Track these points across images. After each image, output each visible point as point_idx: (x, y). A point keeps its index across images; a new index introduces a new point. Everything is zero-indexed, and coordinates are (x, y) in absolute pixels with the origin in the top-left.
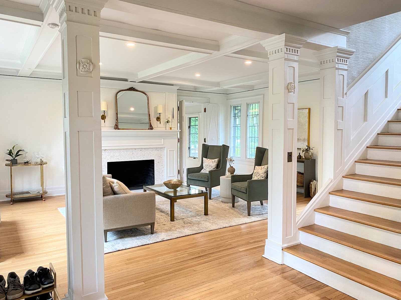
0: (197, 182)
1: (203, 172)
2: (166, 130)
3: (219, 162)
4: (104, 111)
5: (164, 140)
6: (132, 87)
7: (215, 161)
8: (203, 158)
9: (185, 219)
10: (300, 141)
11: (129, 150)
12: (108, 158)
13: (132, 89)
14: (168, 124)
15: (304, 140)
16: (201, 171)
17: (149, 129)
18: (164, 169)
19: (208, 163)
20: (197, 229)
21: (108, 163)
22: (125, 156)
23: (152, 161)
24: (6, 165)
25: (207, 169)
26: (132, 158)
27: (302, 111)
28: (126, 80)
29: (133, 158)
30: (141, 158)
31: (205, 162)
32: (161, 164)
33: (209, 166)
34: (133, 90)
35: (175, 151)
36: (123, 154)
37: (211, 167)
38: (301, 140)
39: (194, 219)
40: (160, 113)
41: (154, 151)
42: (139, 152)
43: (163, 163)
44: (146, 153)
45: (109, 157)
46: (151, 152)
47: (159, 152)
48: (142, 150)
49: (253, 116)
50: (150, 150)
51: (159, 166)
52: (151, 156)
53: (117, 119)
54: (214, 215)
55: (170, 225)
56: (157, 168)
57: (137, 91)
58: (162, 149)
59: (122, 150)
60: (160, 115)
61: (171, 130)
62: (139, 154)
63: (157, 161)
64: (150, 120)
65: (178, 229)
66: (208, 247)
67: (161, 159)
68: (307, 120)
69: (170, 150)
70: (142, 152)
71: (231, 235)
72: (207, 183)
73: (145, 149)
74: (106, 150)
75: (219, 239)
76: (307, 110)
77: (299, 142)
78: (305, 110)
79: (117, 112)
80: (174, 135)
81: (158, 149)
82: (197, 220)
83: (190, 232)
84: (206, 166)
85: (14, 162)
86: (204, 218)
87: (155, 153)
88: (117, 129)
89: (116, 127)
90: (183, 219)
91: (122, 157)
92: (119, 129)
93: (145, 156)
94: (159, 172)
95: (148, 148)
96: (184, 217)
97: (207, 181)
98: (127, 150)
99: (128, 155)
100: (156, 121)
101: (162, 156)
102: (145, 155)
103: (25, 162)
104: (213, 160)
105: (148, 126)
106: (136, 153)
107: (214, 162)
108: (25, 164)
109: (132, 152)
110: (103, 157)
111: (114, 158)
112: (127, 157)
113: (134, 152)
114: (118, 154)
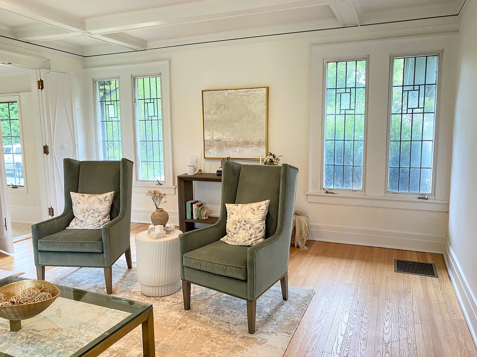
0: (69, 256)
1: (78, 227)
3: (116, 198)
7: (106, 197)
8: (71, 193)
10: (251, 147)
15: (259, 144)
16: (68, 226)
19: (87, 205)
25: (88, 220)
27: (254, 92)
31: (79, 203)
33: (92, 211)
37: (97, 214)
38: (252, 144)
49: (146, 101)
68: (265, 107)
72: (101, 256)
76: (264, 91)
77: (249, 147)
78: (260, 91)
84: (83, 211)
97: (100, 251)
104: (102, 197)
107: (103, 200)
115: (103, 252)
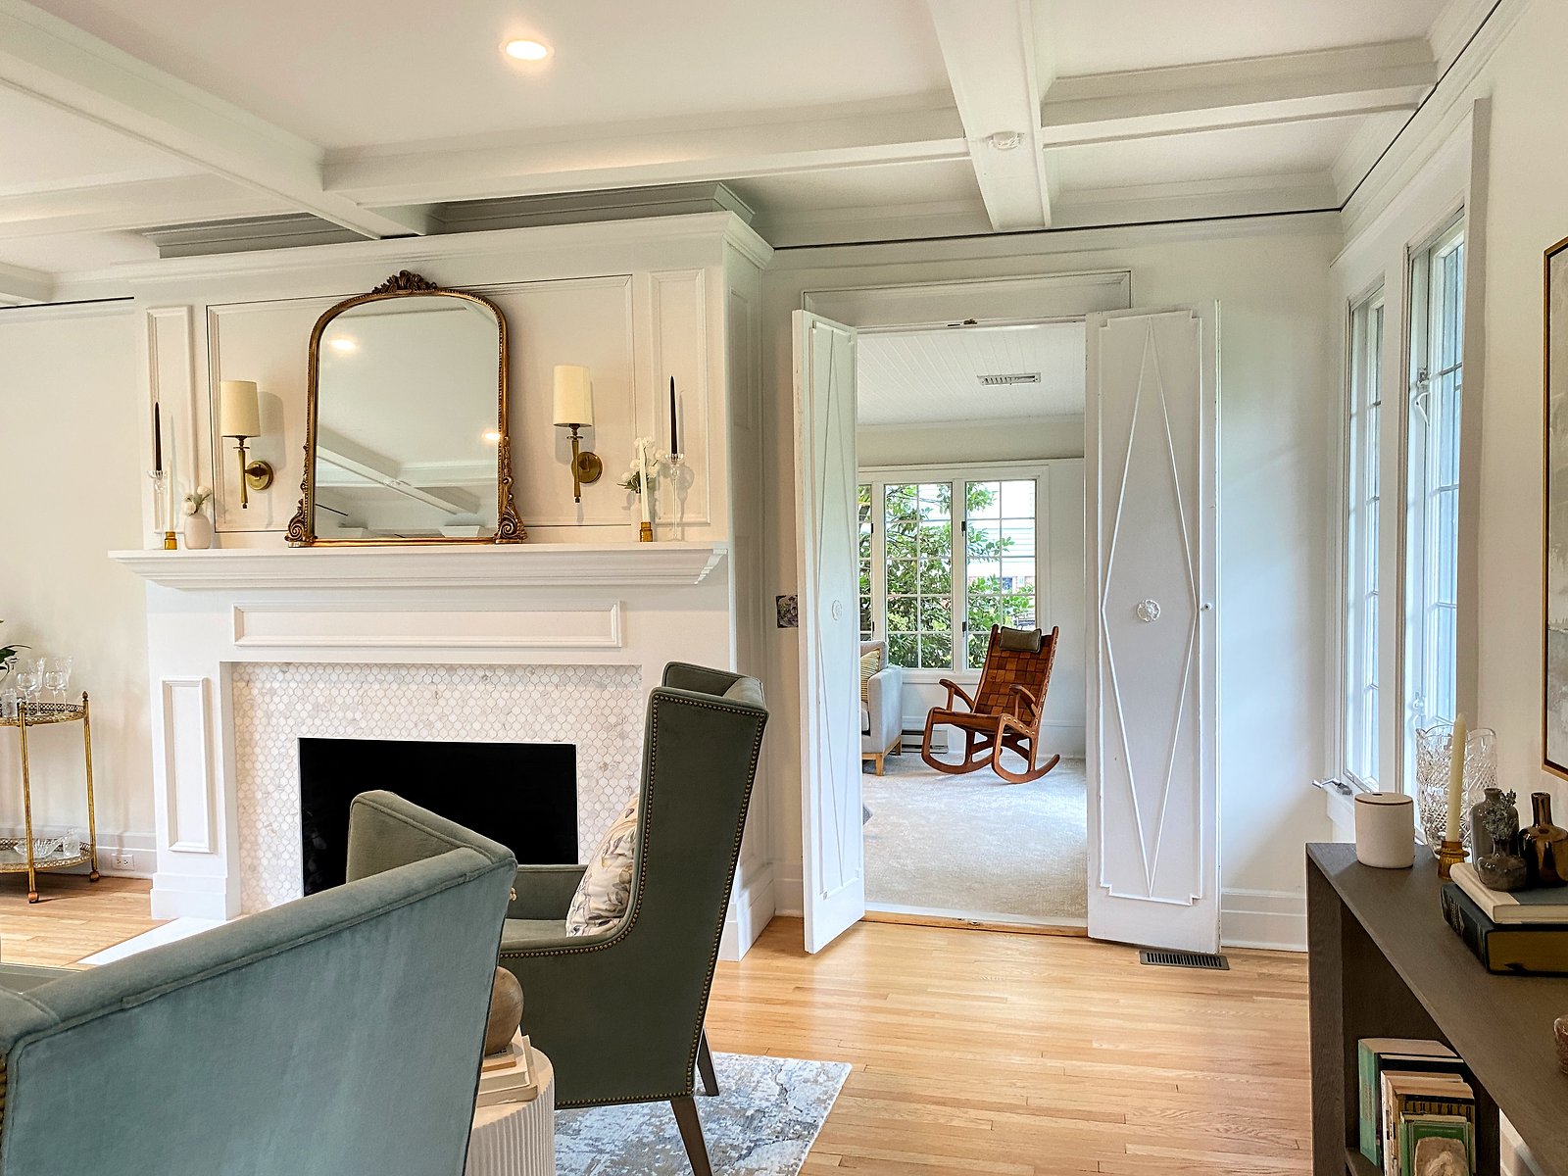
4: (241, 438)
5: (630, 614)
6: (407, 274)
11: (413, 672)
12: (305, 715)
17: (489, 540)
21: (306, 743)
22: (390, 709)
29: (438, 725)
30: (487, 726)
36: (380, 694)
40: (575, 427)
41: (570, 688)
42: (471, 687)
44: (515, 695)
45: (309, 707)
46: (556, 694)
47: (606, 694)
48: (495, 679)
50: (545, 679)
51: (608, 791)
53: (307, 480)
57: (431, 289)
58: (626, 679)
59: (375, 671)
60: (577, 441)
62: (471, 702)
63: (597, 758)
67: (619, 742)
70: (490, 688)
73: (511, 669)
74: (292, 670)
79: (312, 440)
87: (581, 703)
88: (296, 544)
89: (303, 531)
91: (377, 716)
93: (511, 718)
95: (533, 669)
98: (404, 673)
99: (410, 703)
100: (572, 483)
101: (625, 727)
102: (516, 711)
106: (457, 694)
109: (433, 688)
110: (278, 704)
111: (332, 715)
112: (404, 717)
113: (442, 687)
114: (353, 692)
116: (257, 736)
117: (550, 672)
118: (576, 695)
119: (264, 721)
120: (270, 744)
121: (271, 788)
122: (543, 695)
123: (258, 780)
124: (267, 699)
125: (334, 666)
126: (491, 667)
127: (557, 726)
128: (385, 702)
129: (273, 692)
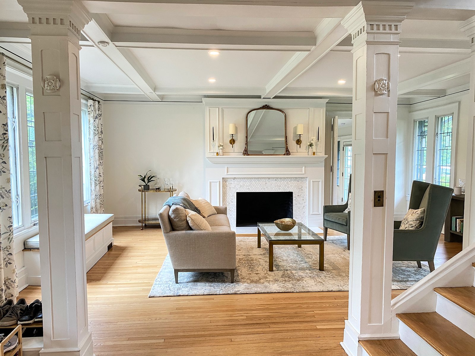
0: (334, 224)
1: (347, 212)
2: (309, 156)
4: (232, 135)
5: (306, 168)
6: (266, 105)
9: (289, 272)
11: (261, 179)
12: (238, 188)
13: (265, 108)
14: (312, 148)
16: (345, 211)
17: (284, 155)
18: (306, 204)
20: (291, 286)
21: (237, 193)
22: (256, 186)
23: (290, 194)
24: (139, 191)
26: (264, 189)
28: (259, 97)
29: (266, 189)
30: (276, 189)
32: (302, 198)
34: (267, 108)
35: (320, 183)
36: (254, 183)
39: (301, 273)
40: (300, 135)
41: (292, 182)
42: (273, 182)
43: (305, 197)
44: (282, 183)
45: (239, 186)
46: (289, 183)
47: (299, 183)
48: (278, 180)
49: (445, 134)
50: (287, 180)
51: (299, 200)
52: (288, 187)
53: (247, 143)
54: (333, 271)
55: (264, 275)
56: (297, 203)
57: (272, 108)
58: (303, 180)
59: (254, 179)
60: (300, 137)
61: (314, 156)
62: (273, 185)
63: (297, 194)
64: (286, 143)
65: (267, 282)
66: (282, 313)
67: (301, 191)
69: (313, 181)
70: (277, 182)
71: (328, 303)
72: (346, 227)
73: (281, 178)
74: (236, 179)
75: (305, 306)
79: (247, 135)
80: (319, 162)
81: (298, 179)
82: (302, 274)
83: (278, 288)
85: (146, 188)
86: (314, 274)
87: (294, 184)
88: (246, 155)
89: (246, 152)
90: (287, 270)
91: (254, 188)
92: (248, 155)
93: (280, 187)
94: (299, 208)
95: (285, 178)
96: (289, 268)
97: (345, 224)
98: (259, 179)
99: (261, 185)
100: (296, 144)
101: (303, 188)
102: (282, 186)
103: (156, 188)
105: (284, 151)
106: (270, 183)
108: (156, 190)
109: (265, 182)
110: (233, 186)
111: (244, 188)
112: (259, 188)
113: (267, 182)
114: (249, 183)
115: (347, 225)
116: (227, 192)
117: (288, 179)
118: (293, 183)
119: (229, 189)
120: (230, 193)
121: (230, 202)
122: (287, 183)
123: (227, 201)
124: (230, 185)
125: (245, 178)
126: (277, 178)
127: (289, 188)
128: (255, 185)
129: (231, 183)
